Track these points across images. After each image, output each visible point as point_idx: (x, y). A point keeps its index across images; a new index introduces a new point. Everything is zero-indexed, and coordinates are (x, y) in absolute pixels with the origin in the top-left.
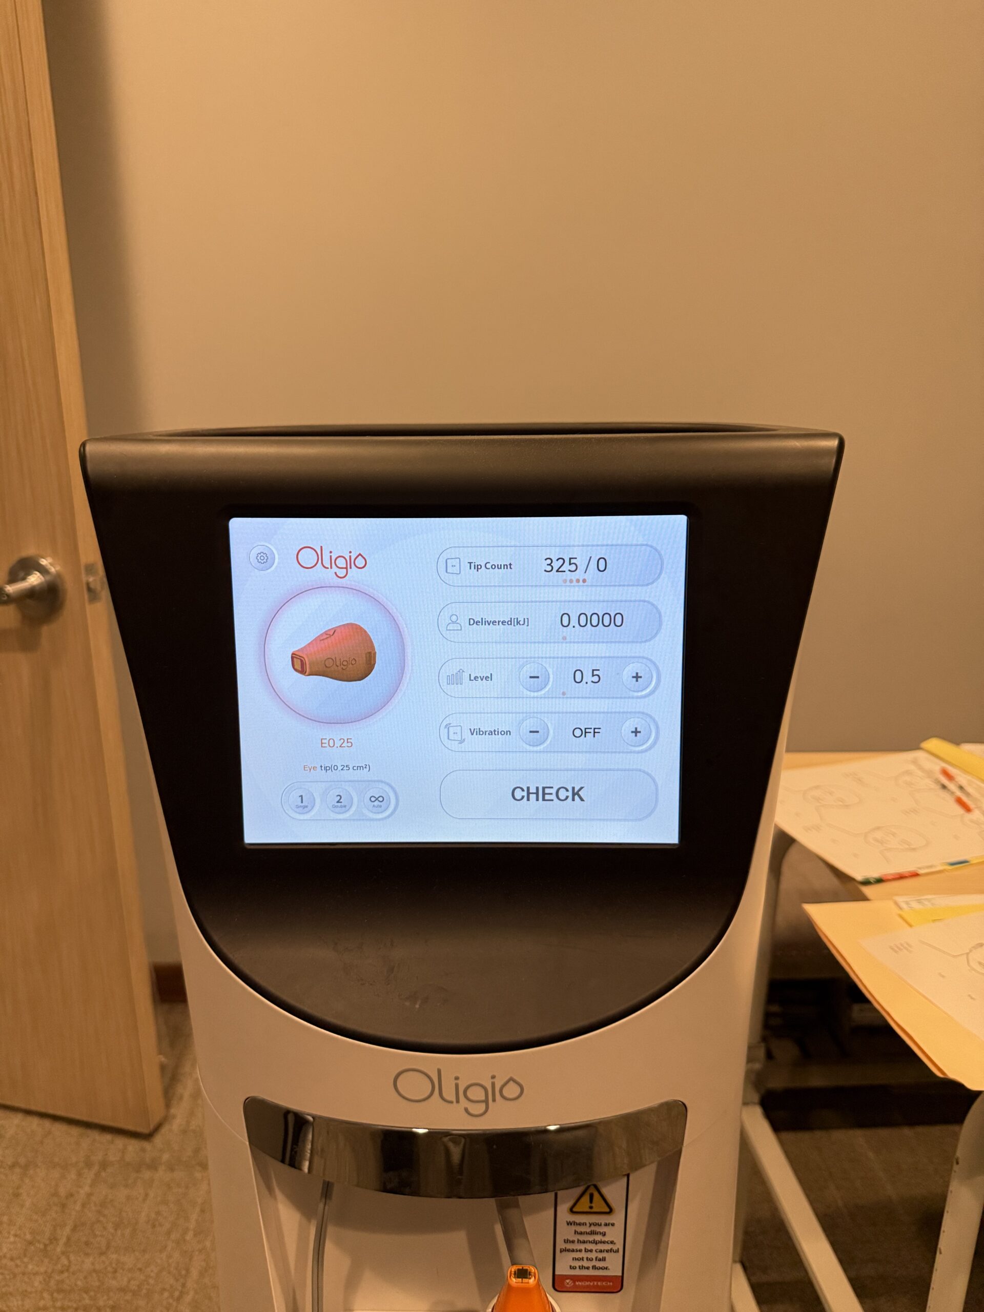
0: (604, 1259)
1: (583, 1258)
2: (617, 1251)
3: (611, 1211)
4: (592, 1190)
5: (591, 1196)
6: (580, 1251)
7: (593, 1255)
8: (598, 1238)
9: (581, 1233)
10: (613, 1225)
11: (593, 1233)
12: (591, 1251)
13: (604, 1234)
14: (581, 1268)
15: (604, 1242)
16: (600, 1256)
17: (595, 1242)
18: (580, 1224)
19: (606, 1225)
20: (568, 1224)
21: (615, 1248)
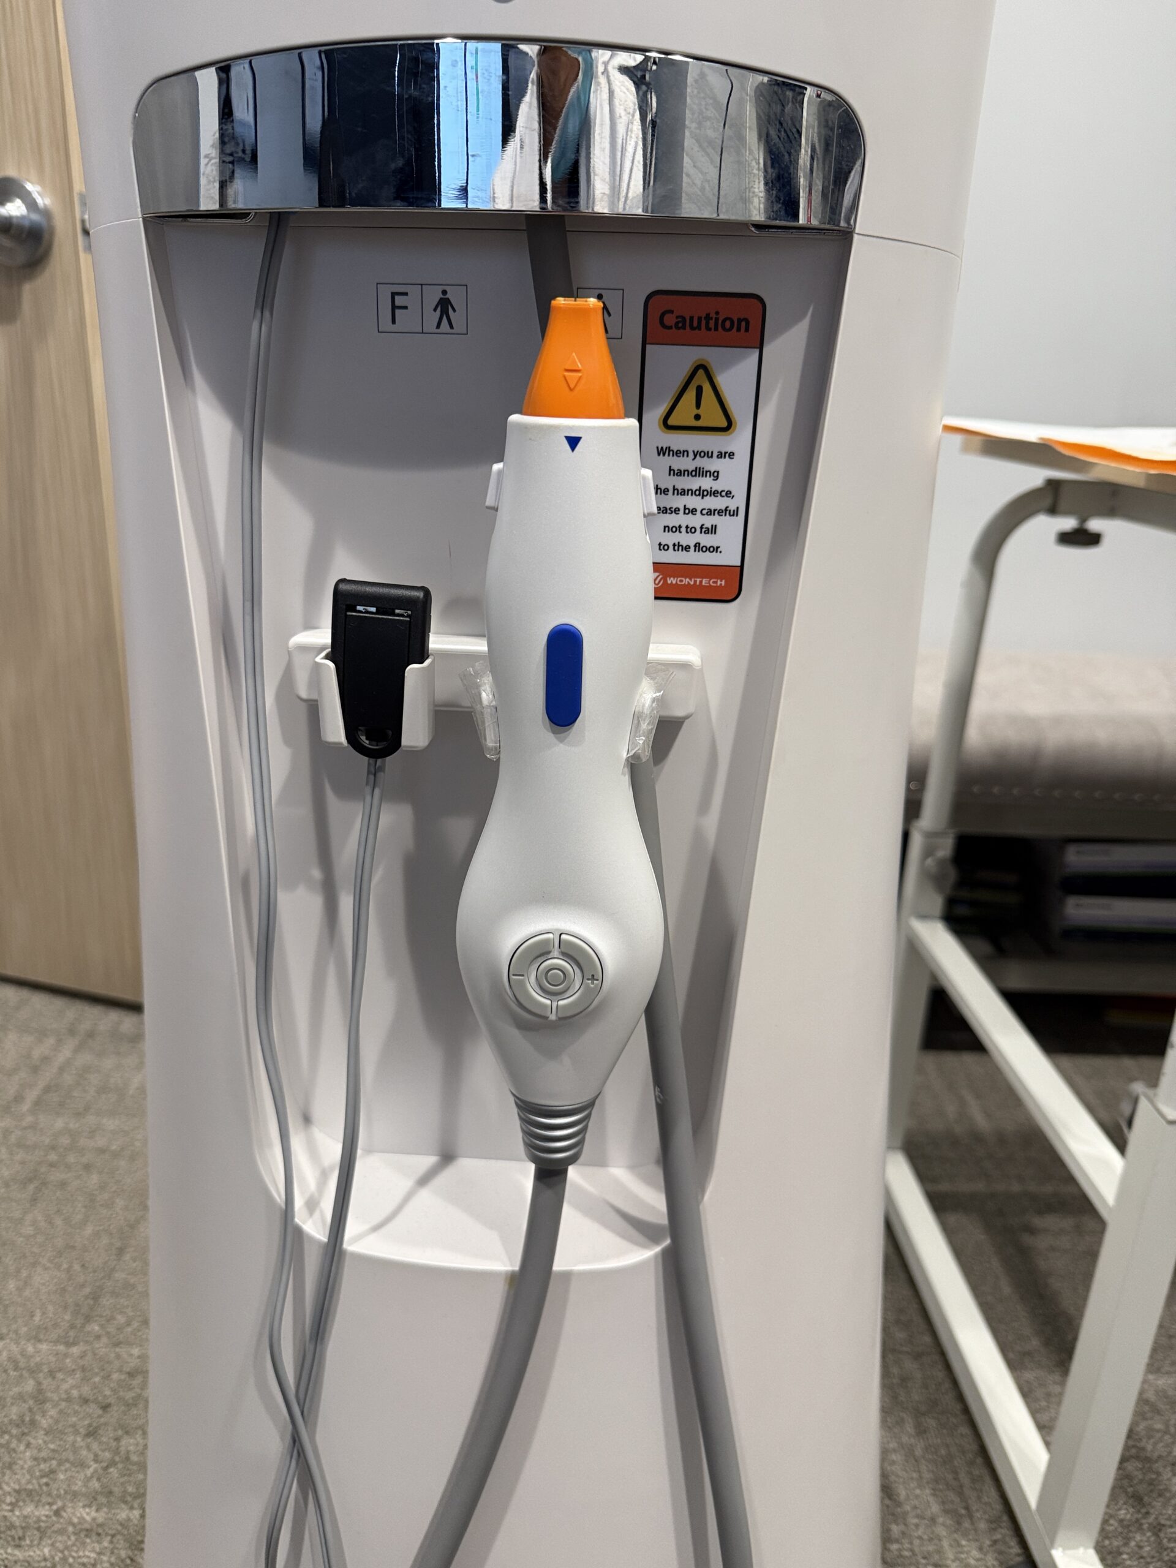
0: (713, 530)
1: (680, 527)
2: (735, 513)
3: (728, 426)
4: (701, 378)
5: (699, 390)
6: (676, 511)
7: (696, 521)
8: (706, 483)
9: (680, 473)
10: (731, 455)
11: (698, 472)
12: (693, 511)
13: (716, 475)
14: (678, 547)
15: (716, 493)
16: (709, 521)
17: (701, 493)
18: (678, 453)
19: (721, 455)
20: (659, 454)
21: (732, 506)
